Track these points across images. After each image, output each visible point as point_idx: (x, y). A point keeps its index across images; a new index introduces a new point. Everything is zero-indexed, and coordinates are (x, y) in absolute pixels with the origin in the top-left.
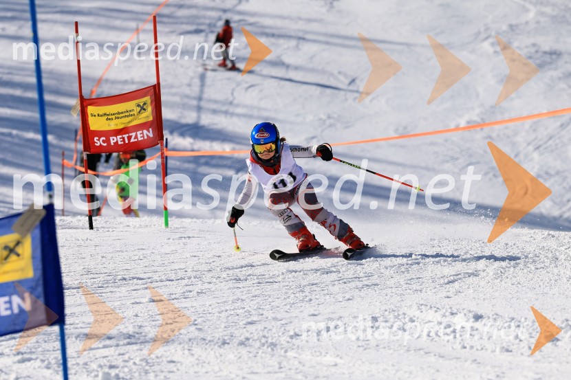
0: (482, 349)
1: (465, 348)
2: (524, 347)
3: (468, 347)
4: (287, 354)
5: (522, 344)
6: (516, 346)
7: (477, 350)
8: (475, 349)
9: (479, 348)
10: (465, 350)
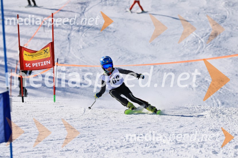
0: (186, 156)
1: (179, 155)
2: (203, 156)
3: (180, 155)
4: (104, 156)
5: (202, 155)
6: (200, 155)
7: (184, 156)
8: (183, 156)
9: (185, 156)
10: (179, 156)
